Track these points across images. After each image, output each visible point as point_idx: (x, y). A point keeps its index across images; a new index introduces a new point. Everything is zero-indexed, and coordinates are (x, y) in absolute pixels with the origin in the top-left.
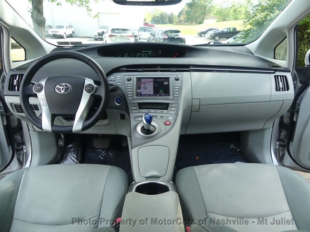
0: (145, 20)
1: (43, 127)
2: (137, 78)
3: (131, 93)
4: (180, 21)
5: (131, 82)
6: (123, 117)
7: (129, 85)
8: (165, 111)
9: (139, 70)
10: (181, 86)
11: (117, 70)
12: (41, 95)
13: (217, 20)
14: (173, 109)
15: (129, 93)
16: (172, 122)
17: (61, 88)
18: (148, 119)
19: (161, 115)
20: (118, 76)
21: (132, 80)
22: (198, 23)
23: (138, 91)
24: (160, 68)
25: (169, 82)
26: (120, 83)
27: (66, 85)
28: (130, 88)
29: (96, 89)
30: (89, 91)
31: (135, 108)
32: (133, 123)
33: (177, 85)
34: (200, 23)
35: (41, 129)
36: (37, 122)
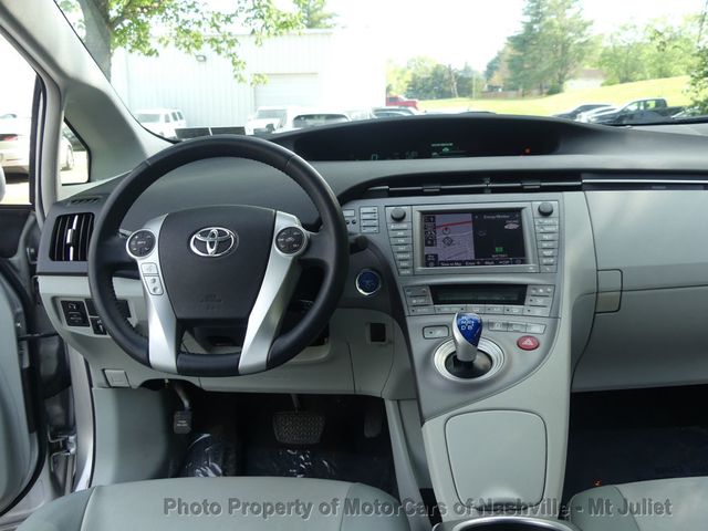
0: (388, 89)
1: (153, 359)
2: (423, 213)
3: (408, 256)
4: (492, 88)
5: (404, 226)
6: (378, 334)
7: (401, 233)
8: (516, 309)
9: (427, 188)
10: (560, 232)
11: (362, 191)
12: (149, 264)
13: (603, 81)
14: (540, 301)
15: (401, 256)
16: (542, 340)
17: (208, 240)
18: (470, 328)
19: (505, 319)
20: (364, 210)
21: (408, 218)
22: (545, 91)
23: (430, 250)
24: (492, 182)
25: (520, 223)
26: (372, 230)
27: (221, 233)
28: (402, 241)
29: (310, 242)
30: (288, 249)
31: (421, 301)
32: (419, 345)
33: (547, 229)
34: (553, 91)
35: (146, 362)
36: (135, 343)
